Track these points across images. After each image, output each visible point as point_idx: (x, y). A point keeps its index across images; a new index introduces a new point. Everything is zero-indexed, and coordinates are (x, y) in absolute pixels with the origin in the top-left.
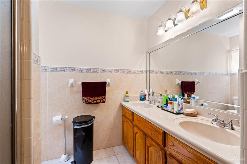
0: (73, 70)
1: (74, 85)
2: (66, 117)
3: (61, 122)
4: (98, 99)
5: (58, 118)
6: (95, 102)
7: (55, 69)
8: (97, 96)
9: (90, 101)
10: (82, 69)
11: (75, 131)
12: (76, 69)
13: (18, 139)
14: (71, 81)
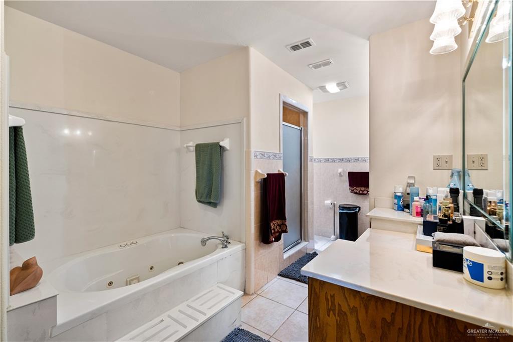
0: (341, 160)
1: (342, 174)
2: (335, 203)
3: (332, 206)
4: (365, 190)
5: (328, 202)
6: (361, 192)
7: (327, 160)
8: (364, 187)
9: (355, 191)
10: (350, 159)
11: (341, 214)
12: (344, 160)
13: (303, 201)
14: (340, 170)
